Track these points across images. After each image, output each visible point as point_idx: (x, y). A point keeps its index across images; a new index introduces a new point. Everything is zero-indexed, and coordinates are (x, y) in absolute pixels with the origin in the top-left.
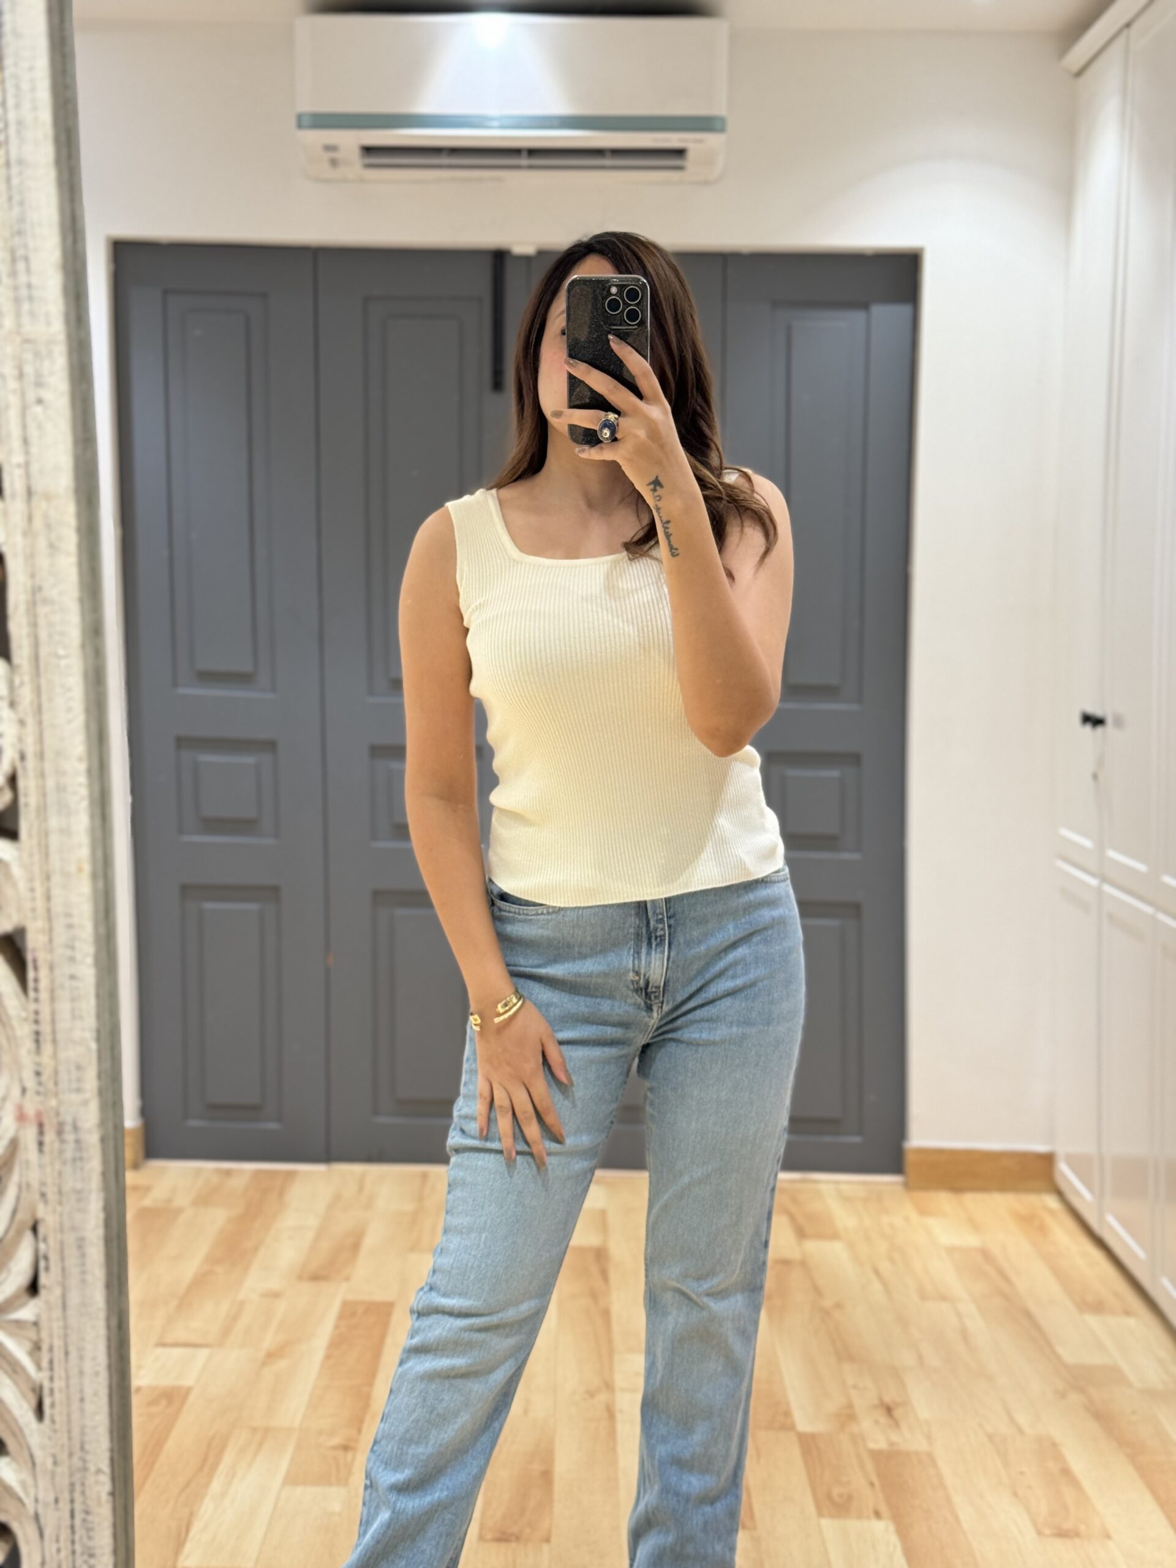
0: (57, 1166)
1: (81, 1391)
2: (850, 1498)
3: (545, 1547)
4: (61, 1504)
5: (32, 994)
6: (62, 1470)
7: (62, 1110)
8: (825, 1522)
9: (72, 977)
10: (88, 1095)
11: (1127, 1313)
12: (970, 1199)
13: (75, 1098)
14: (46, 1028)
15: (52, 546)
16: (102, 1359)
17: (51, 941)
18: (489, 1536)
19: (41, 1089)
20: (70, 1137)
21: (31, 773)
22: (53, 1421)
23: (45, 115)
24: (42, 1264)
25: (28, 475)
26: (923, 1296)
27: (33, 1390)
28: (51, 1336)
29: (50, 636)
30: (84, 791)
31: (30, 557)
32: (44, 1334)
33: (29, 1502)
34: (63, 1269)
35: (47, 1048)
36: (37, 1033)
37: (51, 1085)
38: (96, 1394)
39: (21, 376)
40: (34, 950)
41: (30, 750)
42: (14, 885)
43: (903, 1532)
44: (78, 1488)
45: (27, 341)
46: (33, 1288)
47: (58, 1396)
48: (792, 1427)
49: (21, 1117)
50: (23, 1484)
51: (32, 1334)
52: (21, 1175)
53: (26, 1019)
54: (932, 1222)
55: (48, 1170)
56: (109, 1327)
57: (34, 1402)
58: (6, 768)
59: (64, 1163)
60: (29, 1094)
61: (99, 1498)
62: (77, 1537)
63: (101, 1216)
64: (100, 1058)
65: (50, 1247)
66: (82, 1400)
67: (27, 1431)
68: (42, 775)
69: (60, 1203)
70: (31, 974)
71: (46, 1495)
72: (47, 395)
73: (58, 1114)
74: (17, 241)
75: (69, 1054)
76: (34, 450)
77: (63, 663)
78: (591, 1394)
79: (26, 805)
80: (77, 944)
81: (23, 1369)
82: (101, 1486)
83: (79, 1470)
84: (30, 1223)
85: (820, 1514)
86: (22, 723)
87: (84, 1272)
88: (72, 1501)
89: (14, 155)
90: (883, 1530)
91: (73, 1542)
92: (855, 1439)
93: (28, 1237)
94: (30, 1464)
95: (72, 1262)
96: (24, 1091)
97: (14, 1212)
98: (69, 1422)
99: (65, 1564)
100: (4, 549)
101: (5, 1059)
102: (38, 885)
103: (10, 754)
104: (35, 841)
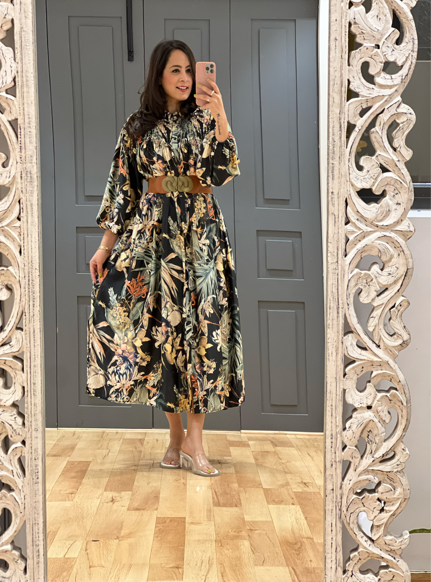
1: (32, 246)
4: (26, 278)
5: (19, 136)
6: (26, 268)
8: (270, 506)
9: (30, 132)
10: (33, 164)
13: (30, 165)
14: (23, 146)
15: (26, 17)
16: (37, 238)
17: (24, 122)
19: (21, 162)
20: (29, 175)
21: (20, 77)
22: (24, 255)
24: (21, 211)
27: (19, 246)
28: (24, 230)
29: (25, 40)
30: (33, 82)
31: (20, 20)
32: (22, 230)
33: (17, 278)
34: (27, 213)
35: (23, 151)
36: (21, 147)
37: (24, 161)
38: (35, 247)
40: (20, 124)
41: (19, 71)
42: (15, 106)
43: (303, 508)
44: (30, 273)
46: (19, 218)
47: (25, 248)
48: (261, 487)
49: (16, 170)
50: (16, 273)
51: (19, 230)
52: (16, 187)
55: (23, 184)
57: (19, 249)
58: (13, 76)
59: (27, 182)
61: (36, 276)
62: (30, 287)
63: (37, 198)
64: (36, 155)
65: (23, 206)
66: (32, 249)
67: (17, 258)
68: (23, 77)
69: (26, 194)
70: (19, 131)
71: (22, 275)
73: (26, 169)
75: (29, 153)
77: (28, 47)
79: (18, 85)
80: (31, 123)
81: (17, 240)
82: (36, 273)
83: (31, 268)
84: (18, 200)
86: (17, 63)
87: (32, 213)
88: (29, 277)
91: (29, 289)
92: (287, 489)
94: (18, 267)
95: (29, 210)
96: (17, 163)
97: (14, 196)
98: (28, 254)
99: (27, 295)
100: (14, 18)
101: (12, 154)
102: (21, 107)
103: (14, 72)
104: (20, 95)
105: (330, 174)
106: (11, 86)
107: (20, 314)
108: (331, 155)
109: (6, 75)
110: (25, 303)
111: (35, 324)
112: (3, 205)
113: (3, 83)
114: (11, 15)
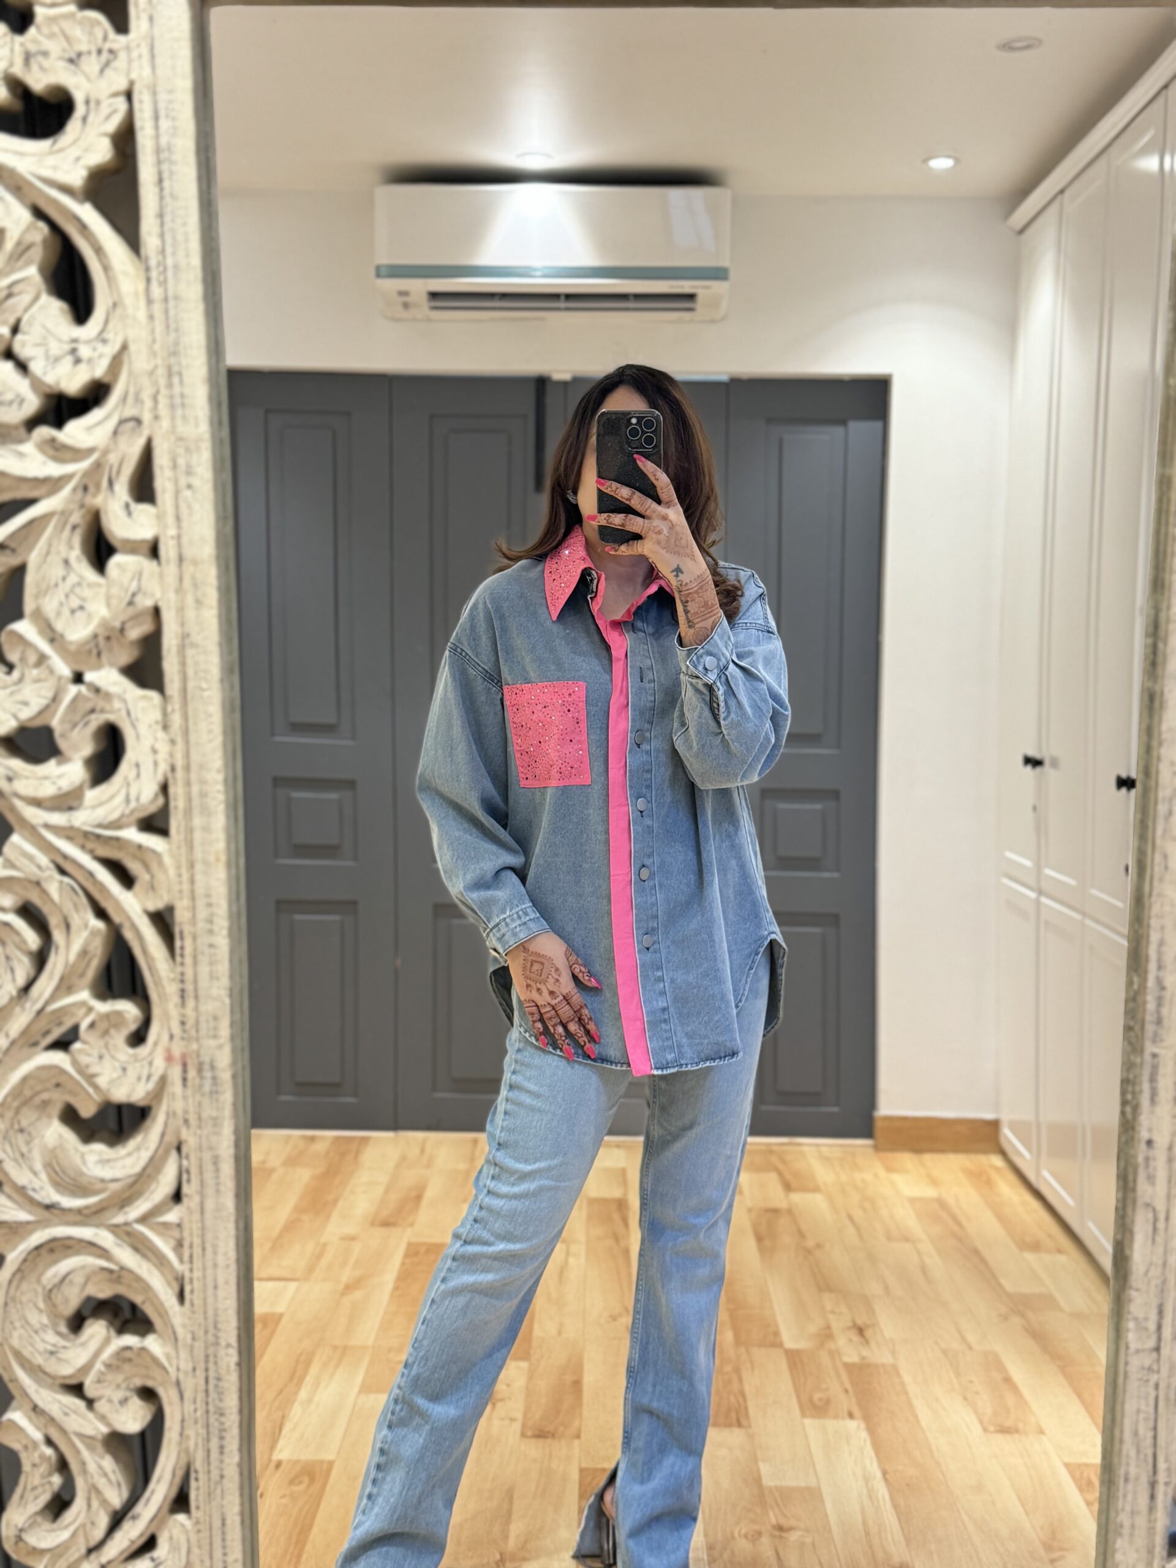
0: (198, 1097)
1: (215, 1280)
2: (828, 1402)
3: (576, 1442)
4: (198, 1373)
5: (178, 959)
6: (199, 1345)
7: (202, 1052)
8: (808, 1422)
9: (211, 946)
10: (222, 1041)
11: (1060, 1251)
12: (928, 1158)
13: (212, 1043)
14: (189, 987)
15: (198, 602)
16: (232, 1254)
17: (194, 916)
18: (529, 1433)
19: (185, 1036)
20: (208, 1074)
21: (180, 783)
22: (192, 1304)
23: (196, 261)
24: (185, 1177)
25: (179, 545)
26: (889, 1238)
27: (177, 1279)
28: (191, 1235)
29: (196, 673)
30: (221, 797)
31: (181, 609)
32: (186, 1234)
33: (172, 1371)
34: (202, 1183)
35: (191, 1003)
36: (183, 991)
37: (193, 1033)
38: (227, 1282)
39: (175, 466)
40: (181, 924)
41: (179, 763)
42: (166, 872)
43: (871, 1430)
44: (212, 1359)
45: (180, 439)
46: (177, 1197)
47: (196, 1284)
48: (780, 1345)
49: (169, 1059)
50: (168, 1356)
51: (176, 1233)
52: (169, 1106)
53: (173, 980)
54: (897, 1177)
55: (191, 1101)
56: (237, 1228)
57: (177, 1289)
58: (160, 778)
59: (203, 1095)
60: (176, 1039)
61: (228, 1367)
62: (210, 1399)
63: (232, 1138)
64: (232, 1011)
65: (191, 1163)
66: (216, 1287)
67: (171, 1312)
68: (188, 784)
69: (200, 1127)
70: (178, 943)
71: (185, 1365)
72: (195, 482)
73: (198, 1055)
74: (172, 360)
75: (208, 1007)
76: (185, 524)
77: (206, 694)
78: (614, 1318)
79: (176, 807)
80: (215, 919)
81: (169, 1262)
82: (230, 1358)
83: (213, 1344)
84: (175, 1143)
85: (804, 1415)
86: (173, 742)
87: (218, 1184)
88: (207, 1370)
89: (170, 293)
90: (855, 1428)
91: (207, 1403)
92: (831, 1353)
93: (174, 1154)
94: (173, 1340)
95: (209, 1176)
96: (172, 1037)
97: (163, 1135)
98: (205, 1304)
99: (200, 1421)
100: (160, 604)
101: (156, 1011)
102: (184, 871)
103: (163, 767)
104: (182, 836)
105: (1146, 1086)
106: (153, 809)
107: (180, 1473)
108: (1150, 1028)
109: (138, 775)
110: (196, 1445)
111: (225, 1502)
112: (129, 1161)
113: (128, 800)
114: (152, 595)
